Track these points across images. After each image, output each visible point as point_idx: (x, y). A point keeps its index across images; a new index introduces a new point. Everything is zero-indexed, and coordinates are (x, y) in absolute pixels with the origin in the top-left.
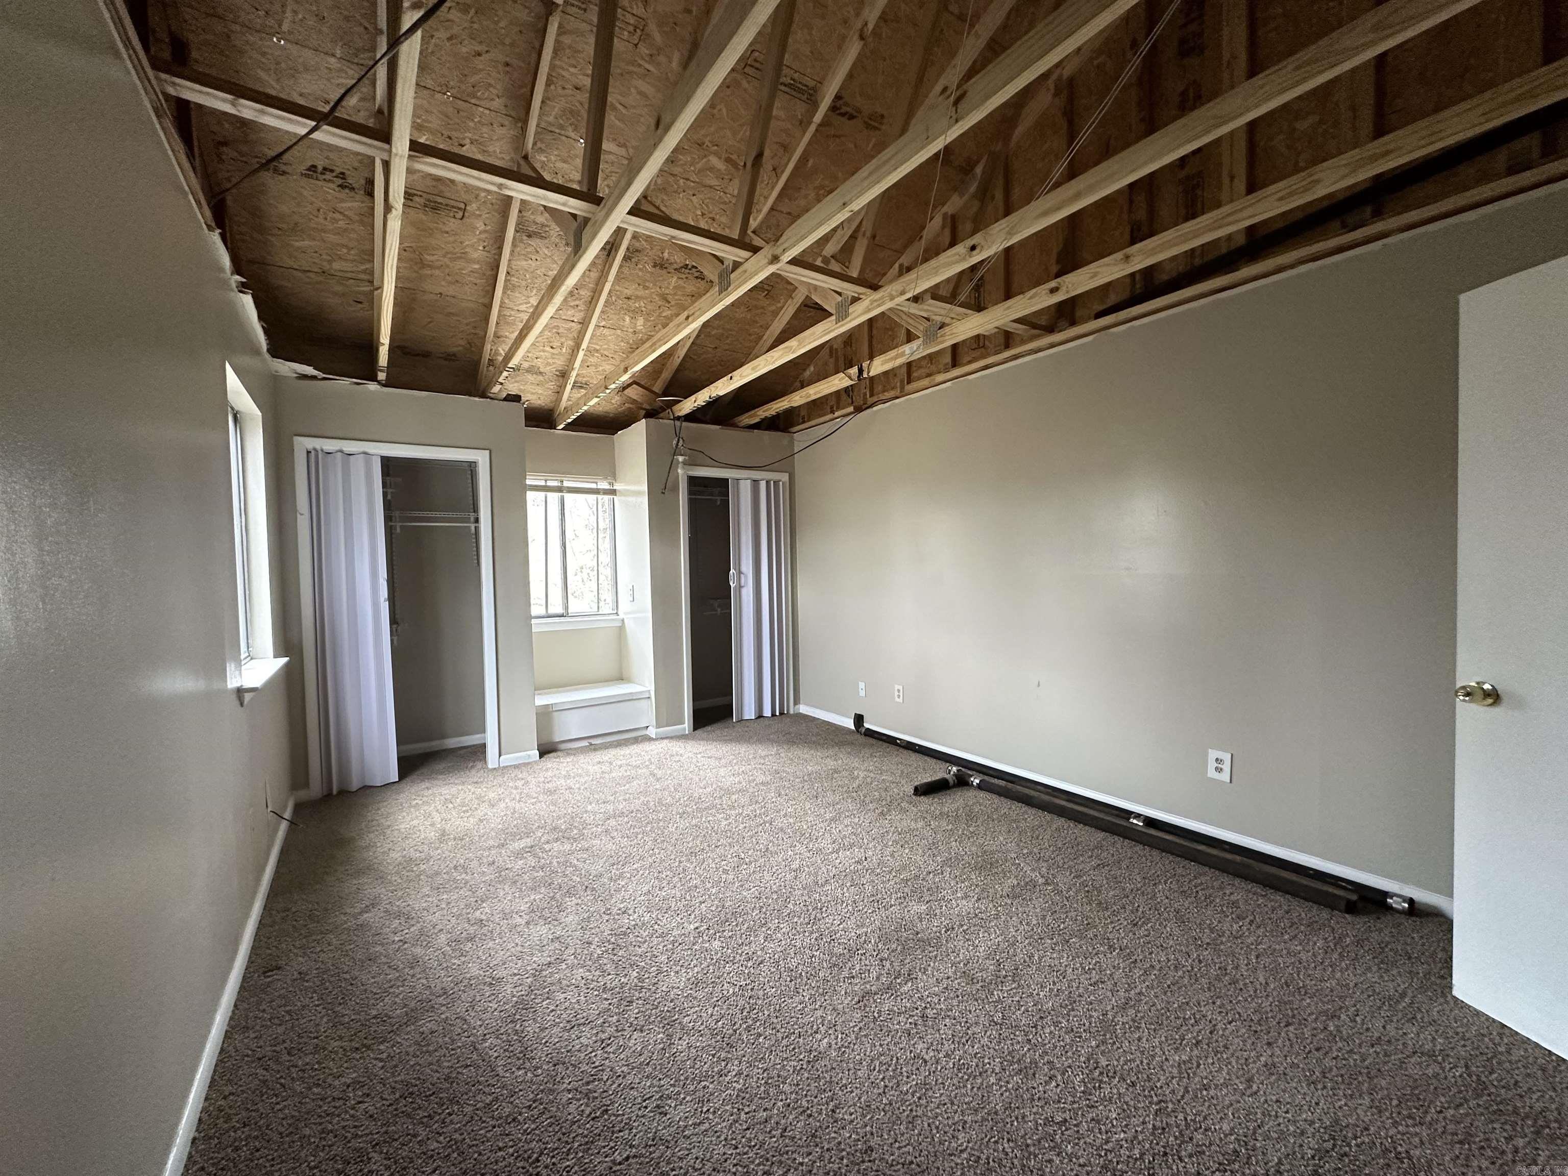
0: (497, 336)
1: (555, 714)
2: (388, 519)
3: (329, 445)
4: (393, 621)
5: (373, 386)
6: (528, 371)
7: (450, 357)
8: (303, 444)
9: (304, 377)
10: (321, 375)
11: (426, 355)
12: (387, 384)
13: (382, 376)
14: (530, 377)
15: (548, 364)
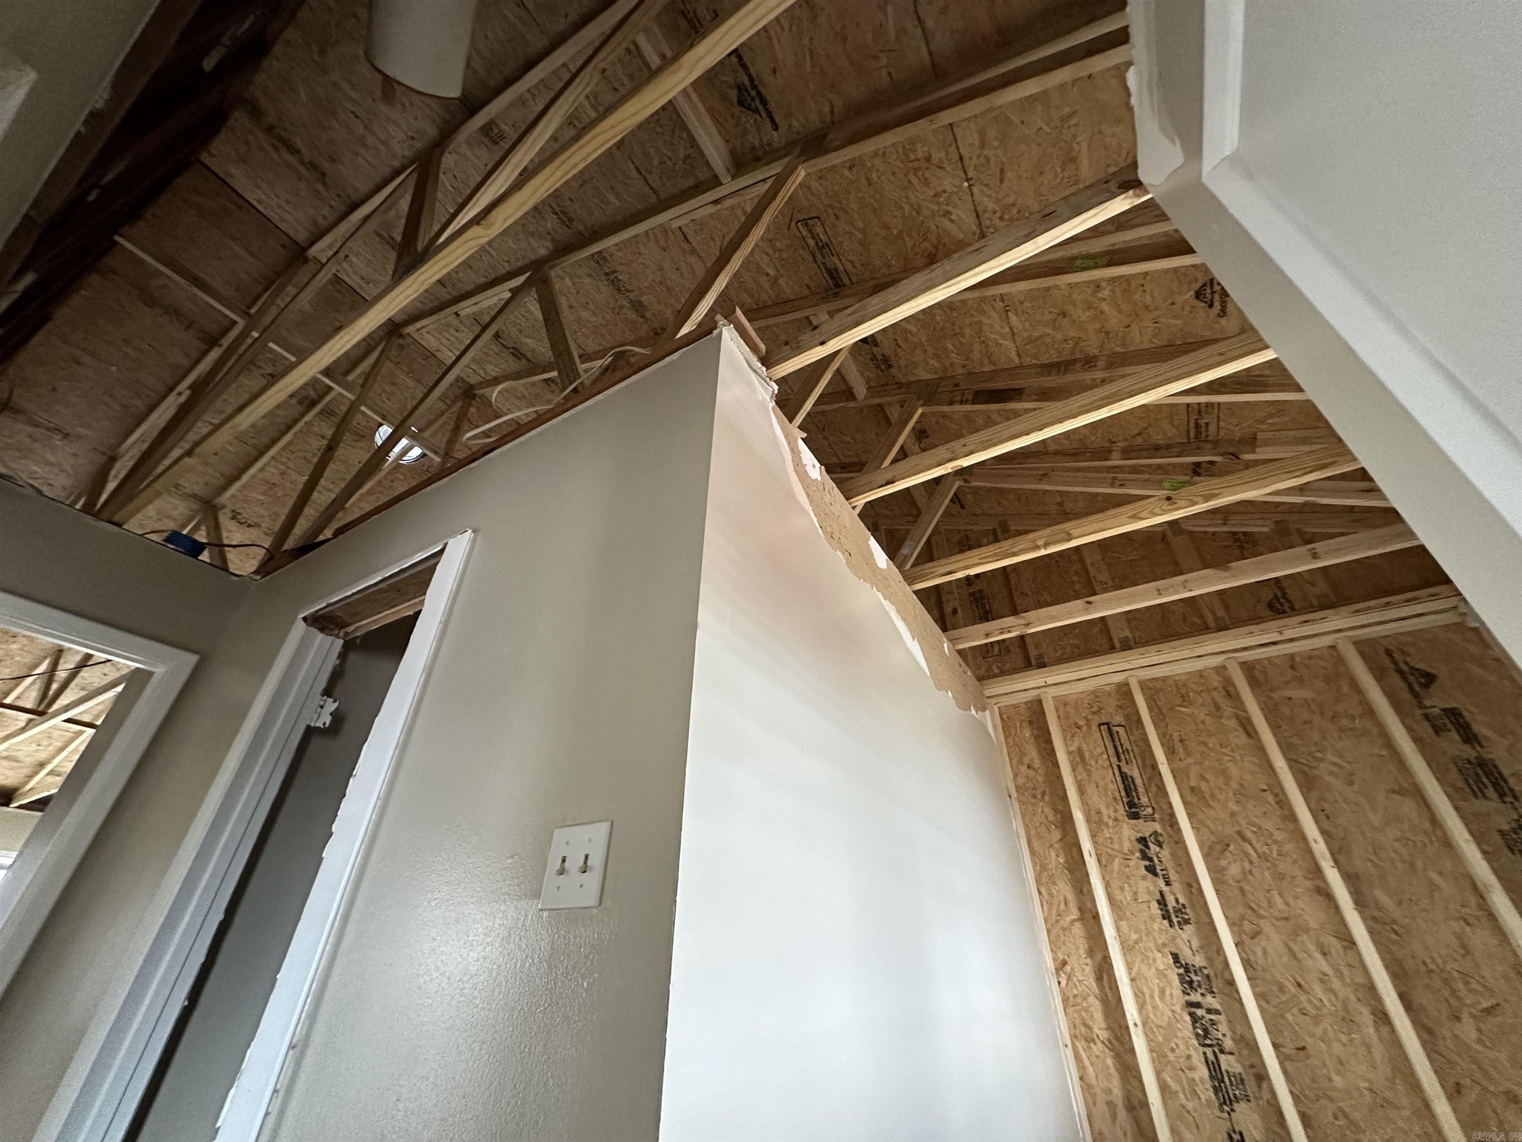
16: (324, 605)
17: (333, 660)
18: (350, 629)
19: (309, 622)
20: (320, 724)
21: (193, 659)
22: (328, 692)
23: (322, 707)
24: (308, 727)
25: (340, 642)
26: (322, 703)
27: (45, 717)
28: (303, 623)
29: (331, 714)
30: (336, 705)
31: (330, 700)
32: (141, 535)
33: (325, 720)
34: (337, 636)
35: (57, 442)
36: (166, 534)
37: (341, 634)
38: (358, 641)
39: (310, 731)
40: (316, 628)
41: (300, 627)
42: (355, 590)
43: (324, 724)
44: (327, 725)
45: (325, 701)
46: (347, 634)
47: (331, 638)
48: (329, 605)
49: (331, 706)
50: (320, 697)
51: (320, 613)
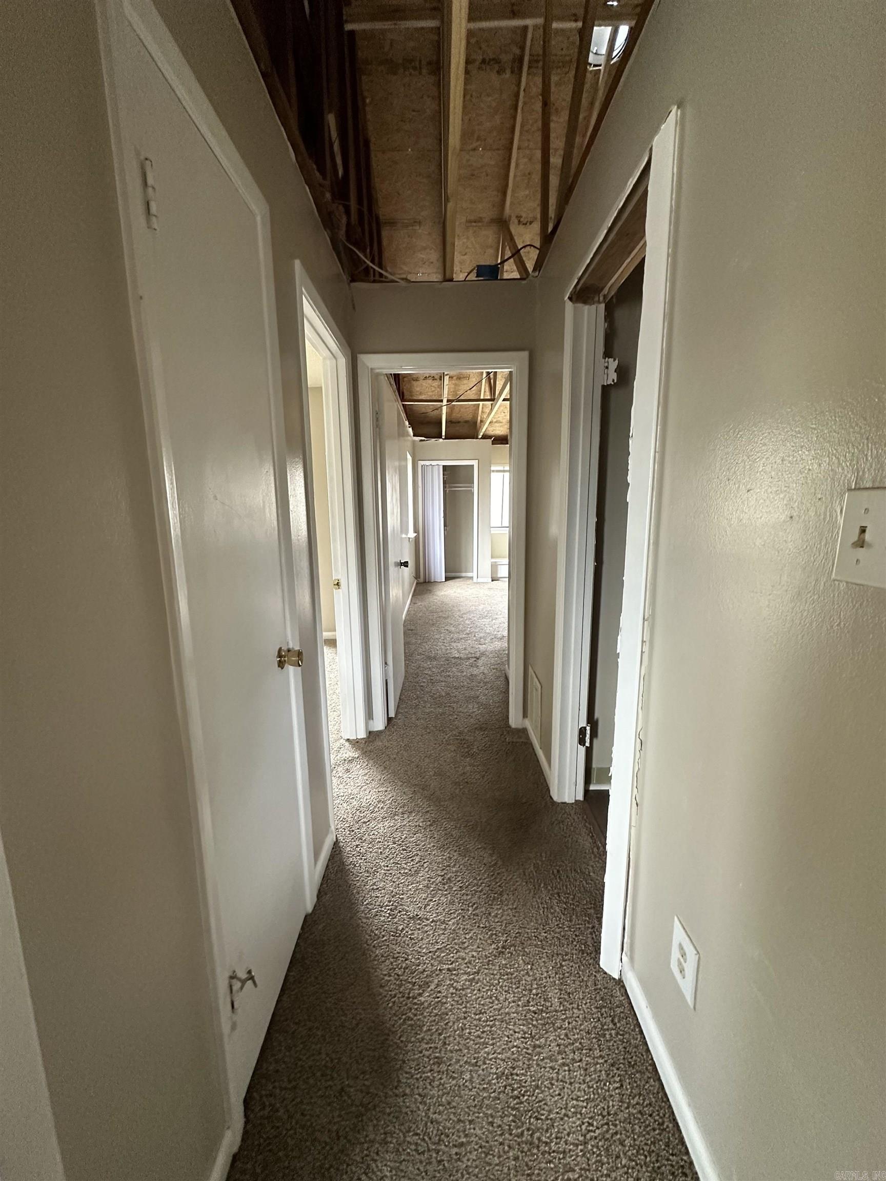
0: (482, 412)
1: (499, 566)
2: (444, 487)
3: (427, 463)
4: (445, 526)
5: (441, 440)
6: (496, 422)
7: (466, 422)
8: (421, 463)
9: (421, 440)
10: (426, 439)
11: (459, 422)
12: (445, 439)
13: (443, 437)
14: (497, 425)
15: (503, 419)
16: (576, 281)
17: (602, 326)
18: (606, 291)
19: (574, 299)
20: (610, 382)
21: (525, 354)
22: (608, 354)
23: (607, 368)
24: (603, 386)
25: (602, 306)
26: (606, 364)
27: (495, 401)
28: (570, 303)
29: (615, 372)
30: (617, 361)
31: (611, 360)
32: (465, 280)
33: (613, 377)
34: (599, 302)
35: (420, 231)
36: (475, 271)
37: (601, 299)
38: (614, 300)
39: (606, 389)
40: (580, 303)
41: (569, 305)
42: (591, 256)
43: (613, 381)
44: (615, 381)
45: (608, 362)
46: (605, 296)
47: (594, 306)
48: (580, 280)
49: (613, 364)
50: (604, 360)
51: (579, 287)
